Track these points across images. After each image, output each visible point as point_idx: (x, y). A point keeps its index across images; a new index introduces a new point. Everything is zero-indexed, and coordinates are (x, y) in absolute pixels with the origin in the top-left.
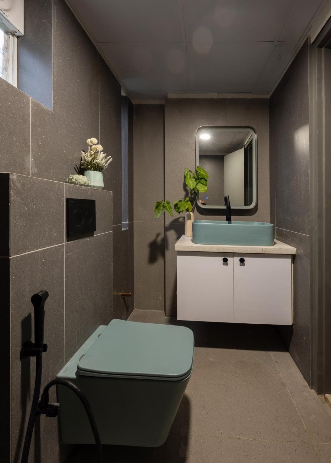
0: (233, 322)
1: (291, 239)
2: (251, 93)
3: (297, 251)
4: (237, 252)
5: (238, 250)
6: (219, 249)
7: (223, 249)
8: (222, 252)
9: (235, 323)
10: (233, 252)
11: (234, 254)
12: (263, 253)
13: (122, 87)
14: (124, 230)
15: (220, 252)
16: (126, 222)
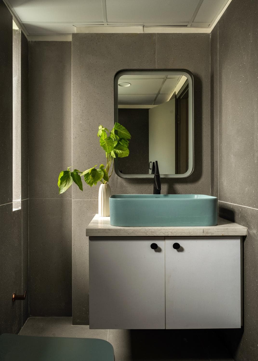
0: (164, 328)
1: (240, 216)
2: (187, 26)
3: (248, 231)
4: (169, 235)
5: (171, 232)
6: (146, 232)
7: (152, 232)
8: (150, 235)
9: (166, 329)
10: (164, 235)
11: (166, 237)
12: (204, 235)
13: (14, 17)
14: (15, 211)
15: (148, 235)
16: (18, 199)
